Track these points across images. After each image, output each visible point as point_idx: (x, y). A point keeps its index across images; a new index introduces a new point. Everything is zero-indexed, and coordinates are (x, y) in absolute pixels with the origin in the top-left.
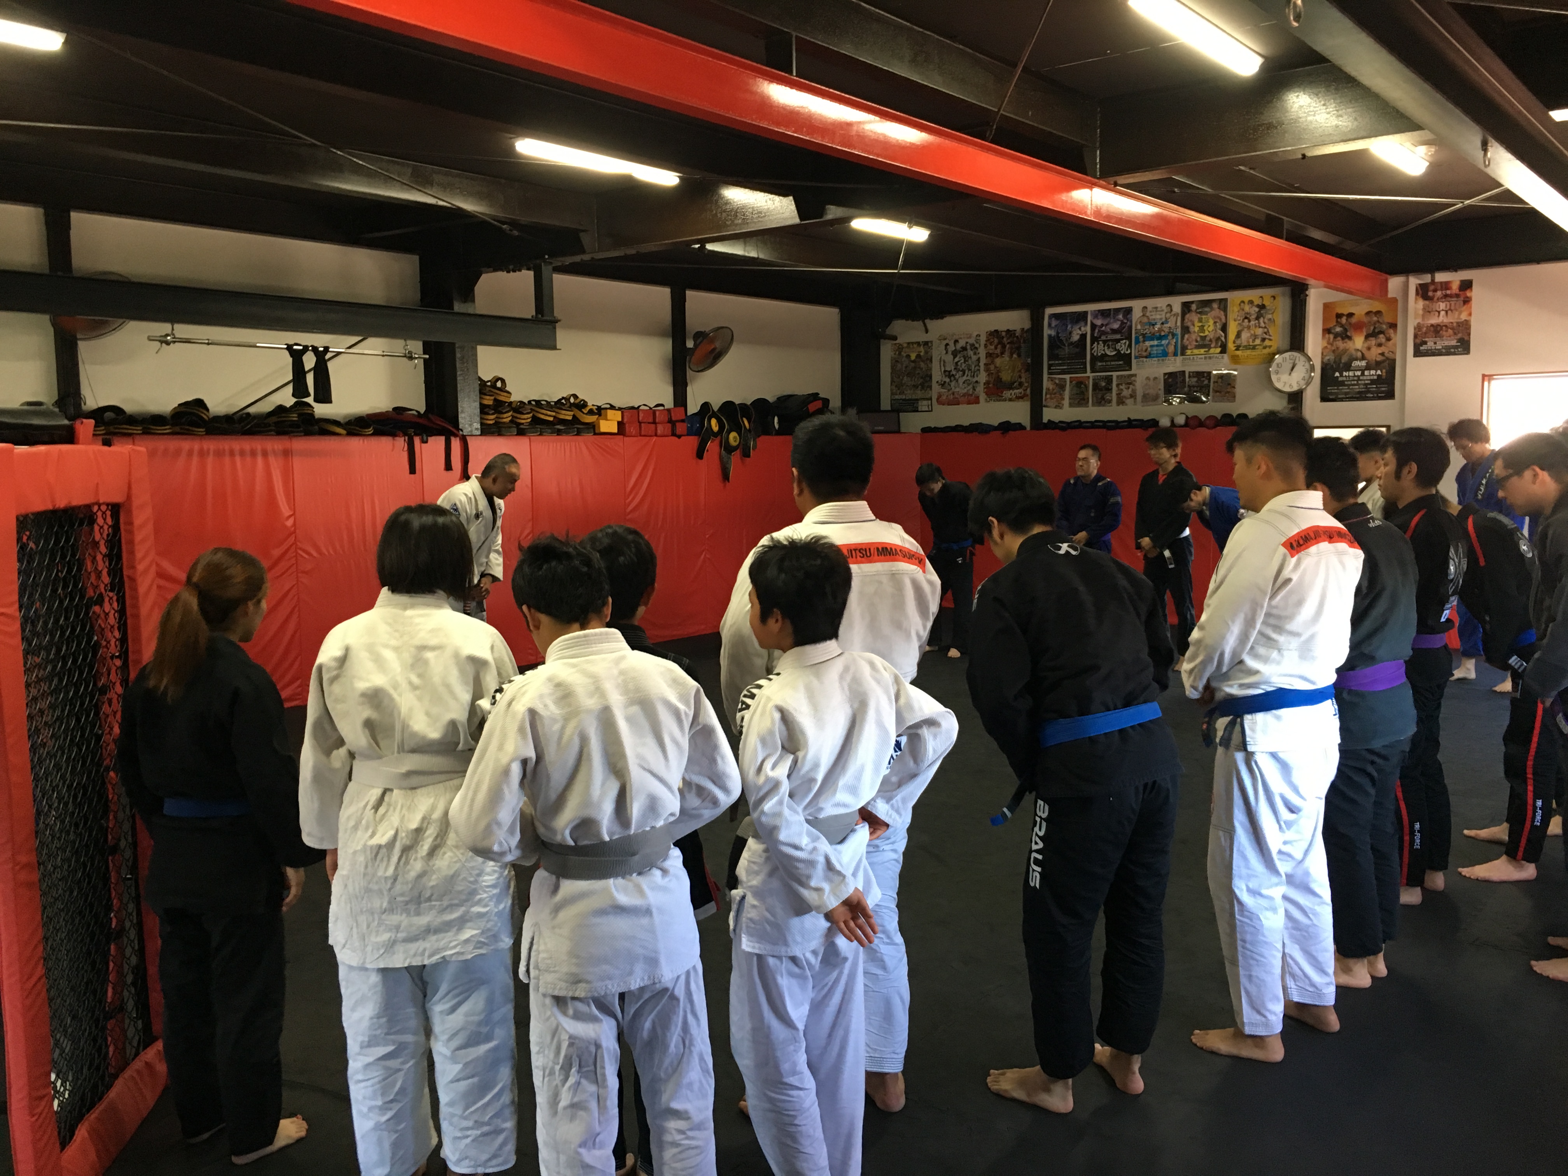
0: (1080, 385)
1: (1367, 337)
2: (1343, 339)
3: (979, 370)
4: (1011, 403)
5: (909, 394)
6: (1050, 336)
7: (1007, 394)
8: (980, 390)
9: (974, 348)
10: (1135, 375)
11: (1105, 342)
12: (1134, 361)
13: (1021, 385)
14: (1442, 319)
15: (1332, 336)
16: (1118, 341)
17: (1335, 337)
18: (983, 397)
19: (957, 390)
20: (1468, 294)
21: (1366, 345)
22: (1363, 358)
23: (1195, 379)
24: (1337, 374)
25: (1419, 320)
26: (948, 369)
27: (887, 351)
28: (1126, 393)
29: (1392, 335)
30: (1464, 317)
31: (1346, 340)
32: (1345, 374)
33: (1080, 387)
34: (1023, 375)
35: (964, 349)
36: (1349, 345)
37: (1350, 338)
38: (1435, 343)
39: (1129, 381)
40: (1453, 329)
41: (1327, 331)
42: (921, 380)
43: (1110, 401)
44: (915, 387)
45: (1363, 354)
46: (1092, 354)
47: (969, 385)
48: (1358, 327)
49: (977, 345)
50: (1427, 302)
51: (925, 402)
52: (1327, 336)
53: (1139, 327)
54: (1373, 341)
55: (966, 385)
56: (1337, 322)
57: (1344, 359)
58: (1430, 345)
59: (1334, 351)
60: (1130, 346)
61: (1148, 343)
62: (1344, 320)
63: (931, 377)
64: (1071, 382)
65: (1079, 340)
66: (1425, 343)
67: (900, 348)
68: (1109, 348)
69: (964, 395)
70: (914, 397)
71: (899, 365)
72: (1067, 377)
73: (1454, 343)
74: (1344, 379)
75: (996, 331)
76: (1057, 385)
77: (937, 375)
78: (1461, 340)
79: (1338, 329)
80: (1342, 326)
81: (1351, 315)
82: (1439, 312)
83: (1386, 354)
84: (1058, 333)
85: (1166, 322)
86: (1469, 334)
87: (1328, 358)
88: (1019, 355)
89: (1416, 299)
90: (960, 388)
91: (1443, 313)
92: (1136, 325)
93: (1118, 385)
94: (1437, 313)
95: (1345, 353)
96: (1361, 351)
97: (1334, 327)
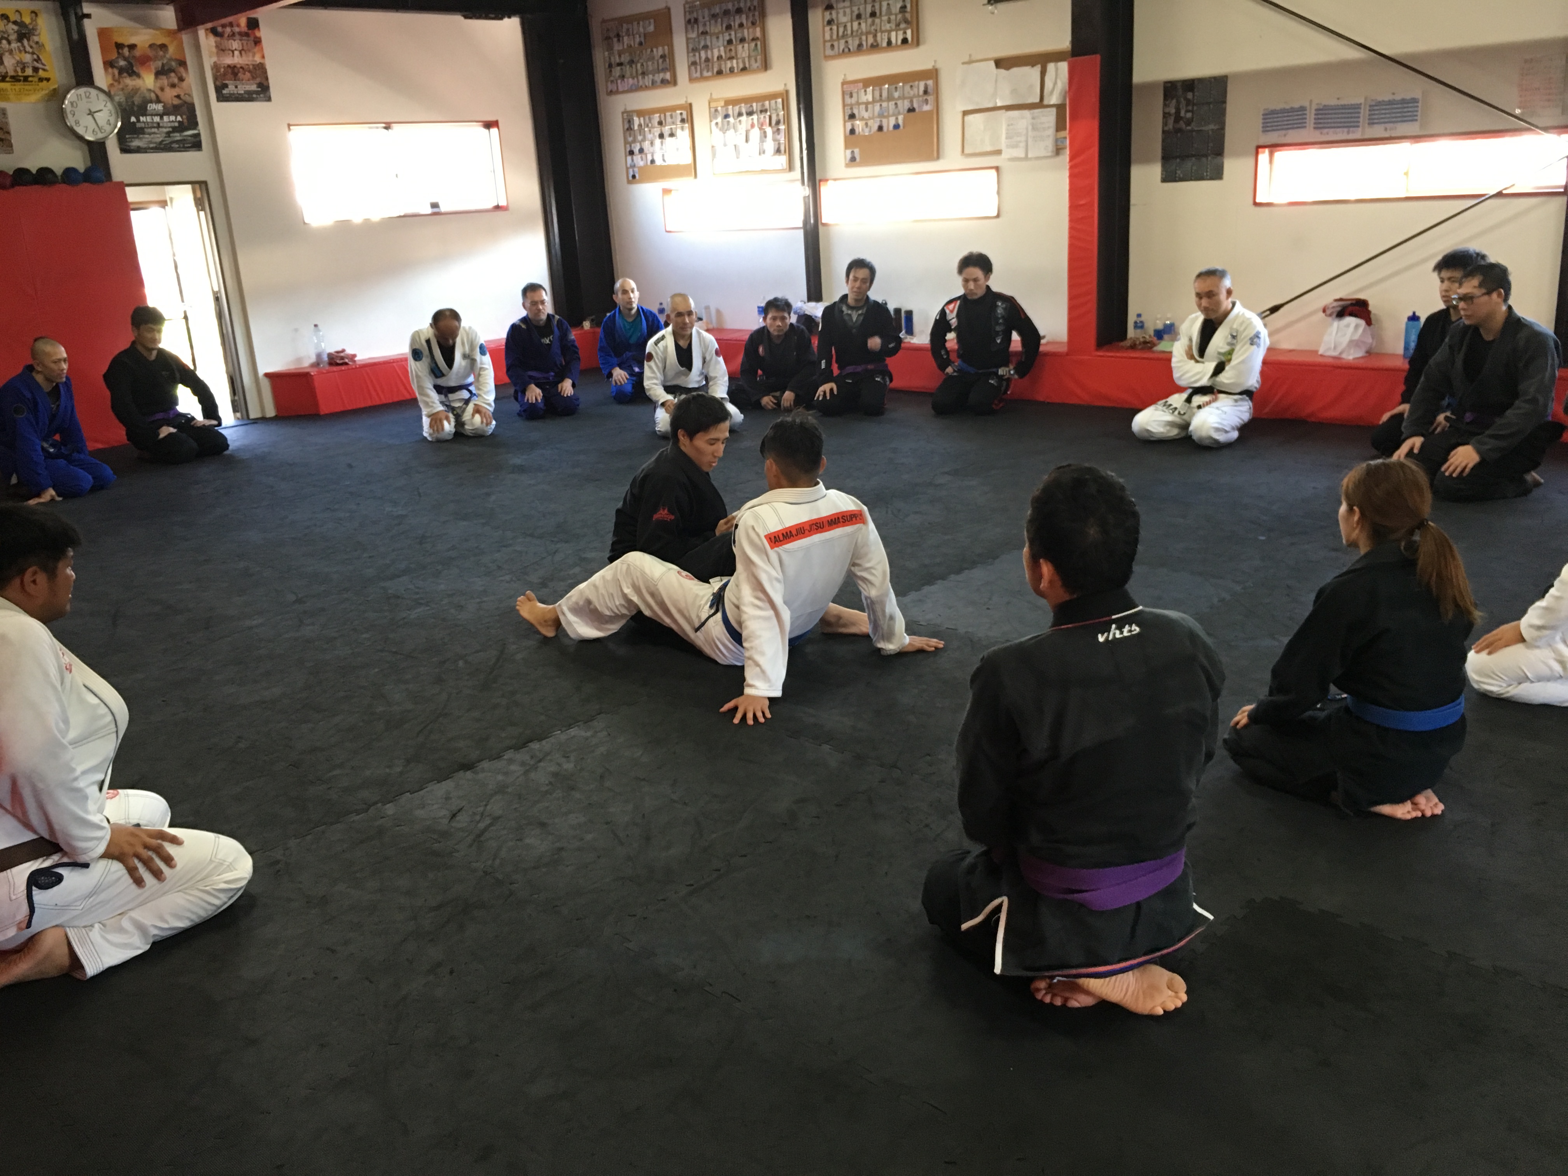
14: (236, 60)
15: (116, 72)
17: (120, 73)
20: (257, 34)
22: (158, 101)
24: (133, 119)
25: (215, 59)
30: (258, 59)
31: (135, 77)
32: (142, 119)
38: (236, 87)
40: (249, 71)
41: (109, 64)
45: (157, 96)
48: (144, 61)
50: (218, 39)
52: (110, 70)
54: (164, 81)
56: (119, 53)
58: (231, 89)
62: (126, 51)
66: (226, 86)
73: (254, 87)
74: (143, 125)
78: (260, 85)
79: (122, 63)
80: (125, 59)
81: (132, 47)
82: (233, 52)
83: (182, 97)
86: (267, 79)
91: (236, 53)
94: (231, 52)
95: (136, 93)
96: (154, 92)
97: (116, 60)
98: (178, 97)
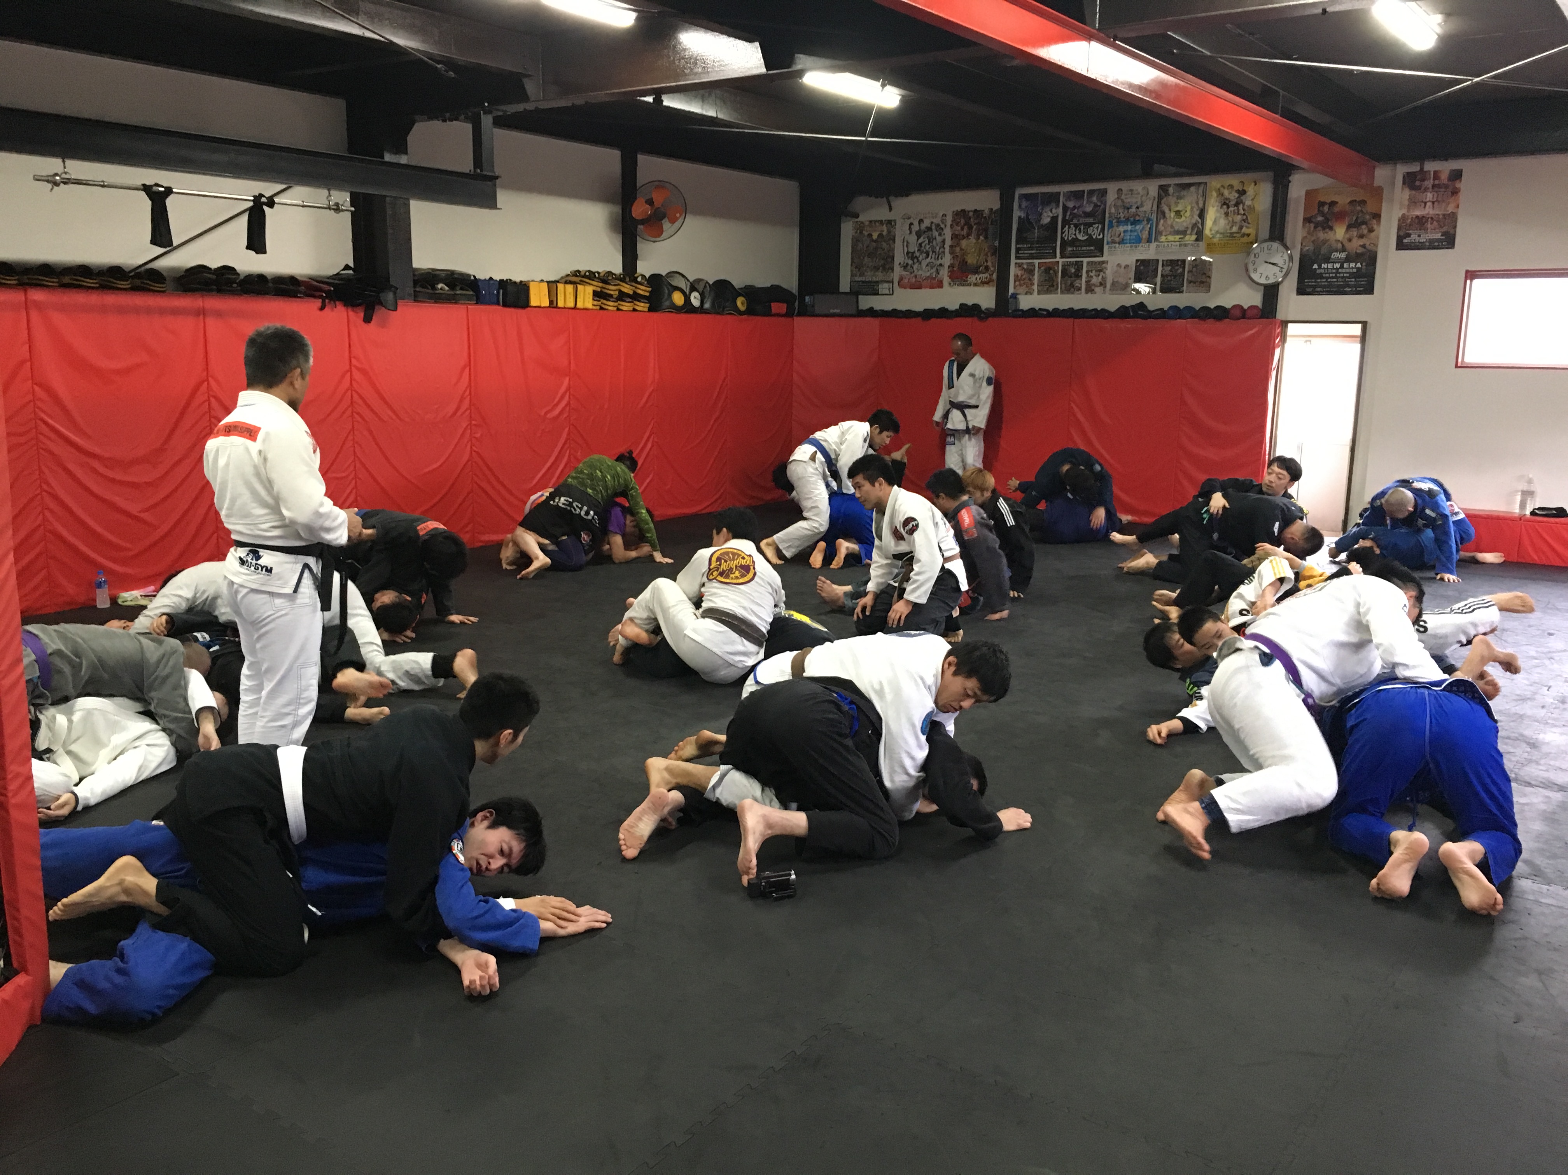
0: (1048, 271)
1: (1349, 227)
2: (1324, 229)
3: (944, 252)
4: (977, 288)
5: (869, 276)
6: (1020, 217)
7: (972, 278)
8: (944, 273)
9: (939, 229)
10: (1107, 262)
11: (1076, 226)
12: (1106, 247)
13: (987, 268)
14: (1428, 210)
15: (1312, 225)
16: (1091, 225)
18: (946, 280)
19: (920, 272)
20: (1457, 185)
21: (1347, 236)
22: (1343, 250)
23: (1169, 268)
24: (1315, 266)
25: (1404, 211)
26: (911, 250)
27: (847, 229)
28: (1095, 280)
29: (1375, 227)
30: (1450, 209)
31: (1327, 230)
32: (1323, 266)
33: (1049, 273)
34: (989, 258)
35: (929, 229)
36: (1330, 235)
37: (1331, 228)
38: (1419, 236)
39: (1100, 268)
40: (1438, 221)
42: (882, 262)
43: (1079, 289)
44: (876, 269)
45: (1343, 246)
46: (1062, 238)
47: (932, 268)
48: (1340, 216)
49: (942, 226)
50: (1414, 192)
51: (886, 285)
52: (1308, 224)
53: (1113, 210)
54: (1354, 232)
55: (929, 268)
56: (1319, 210)
57: (1324, 251)
58: (1414, 237)
59: (1313, 242)
60: (1103, 230)
61: (1122, 229)
62: (1326, 208)
63: (893, 258)
64: (1039, 268)
65: (1050, 223)
66: (1409, 235)
67: (860, 228)
68: (1080, 232)
69: (927, 278)
70: (875, 279)
71: (860, 245)
72: (1036, 262)
73: (1438, 236)
74: (1323, 271)
75: (963, 211)
76: (1025, 270)
77: (899, 257)
78: (1446, 234)
79: (1320, 219)
80: (1323, 215)
81: (1333, 204)
82: (1425, 203)
83: (1367, 246)
84: (1028, 215)
85: (1142, 205)
86: (1455, 227)
87: (1307, 248)
88: (986, 238)
89: (1403, 189)
90: (923, 271)
91: (1429, 204)
92: (1110, 208)
93: (1087, 272)
94: (1423, 204)
95: (1325, 244)
96: (1342, 243)
97: (1315, 216)
98: (1364, 246)
